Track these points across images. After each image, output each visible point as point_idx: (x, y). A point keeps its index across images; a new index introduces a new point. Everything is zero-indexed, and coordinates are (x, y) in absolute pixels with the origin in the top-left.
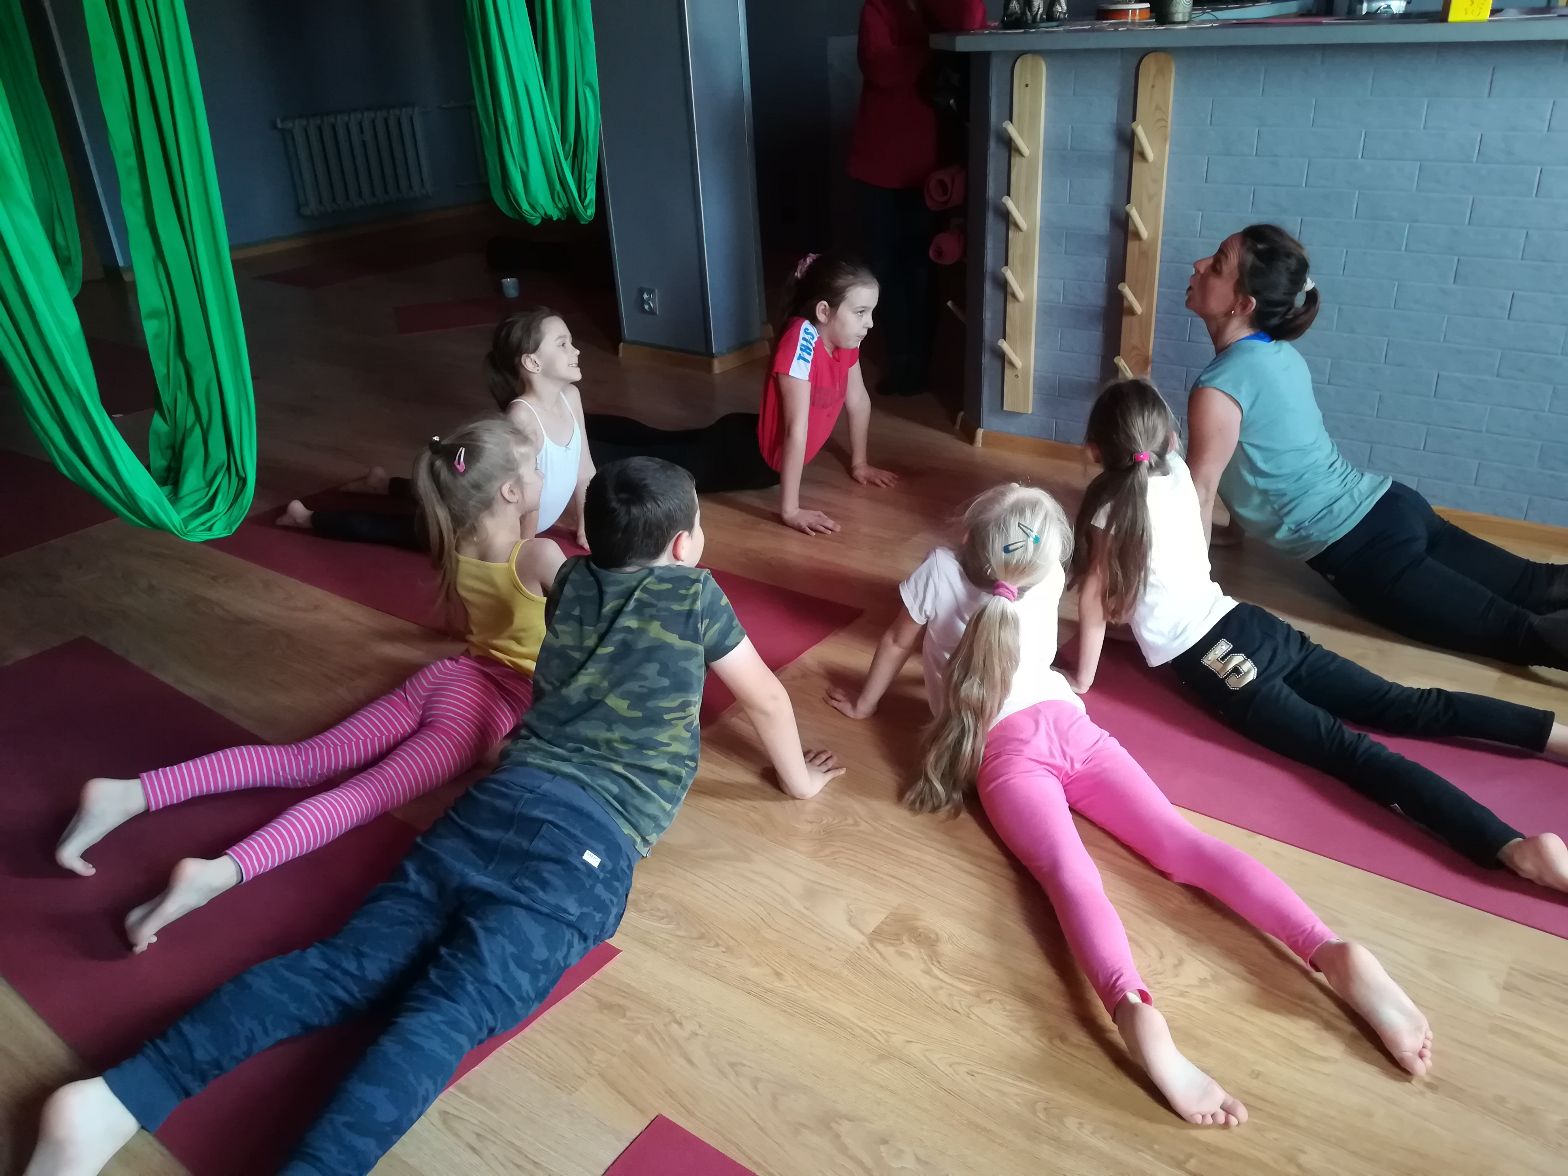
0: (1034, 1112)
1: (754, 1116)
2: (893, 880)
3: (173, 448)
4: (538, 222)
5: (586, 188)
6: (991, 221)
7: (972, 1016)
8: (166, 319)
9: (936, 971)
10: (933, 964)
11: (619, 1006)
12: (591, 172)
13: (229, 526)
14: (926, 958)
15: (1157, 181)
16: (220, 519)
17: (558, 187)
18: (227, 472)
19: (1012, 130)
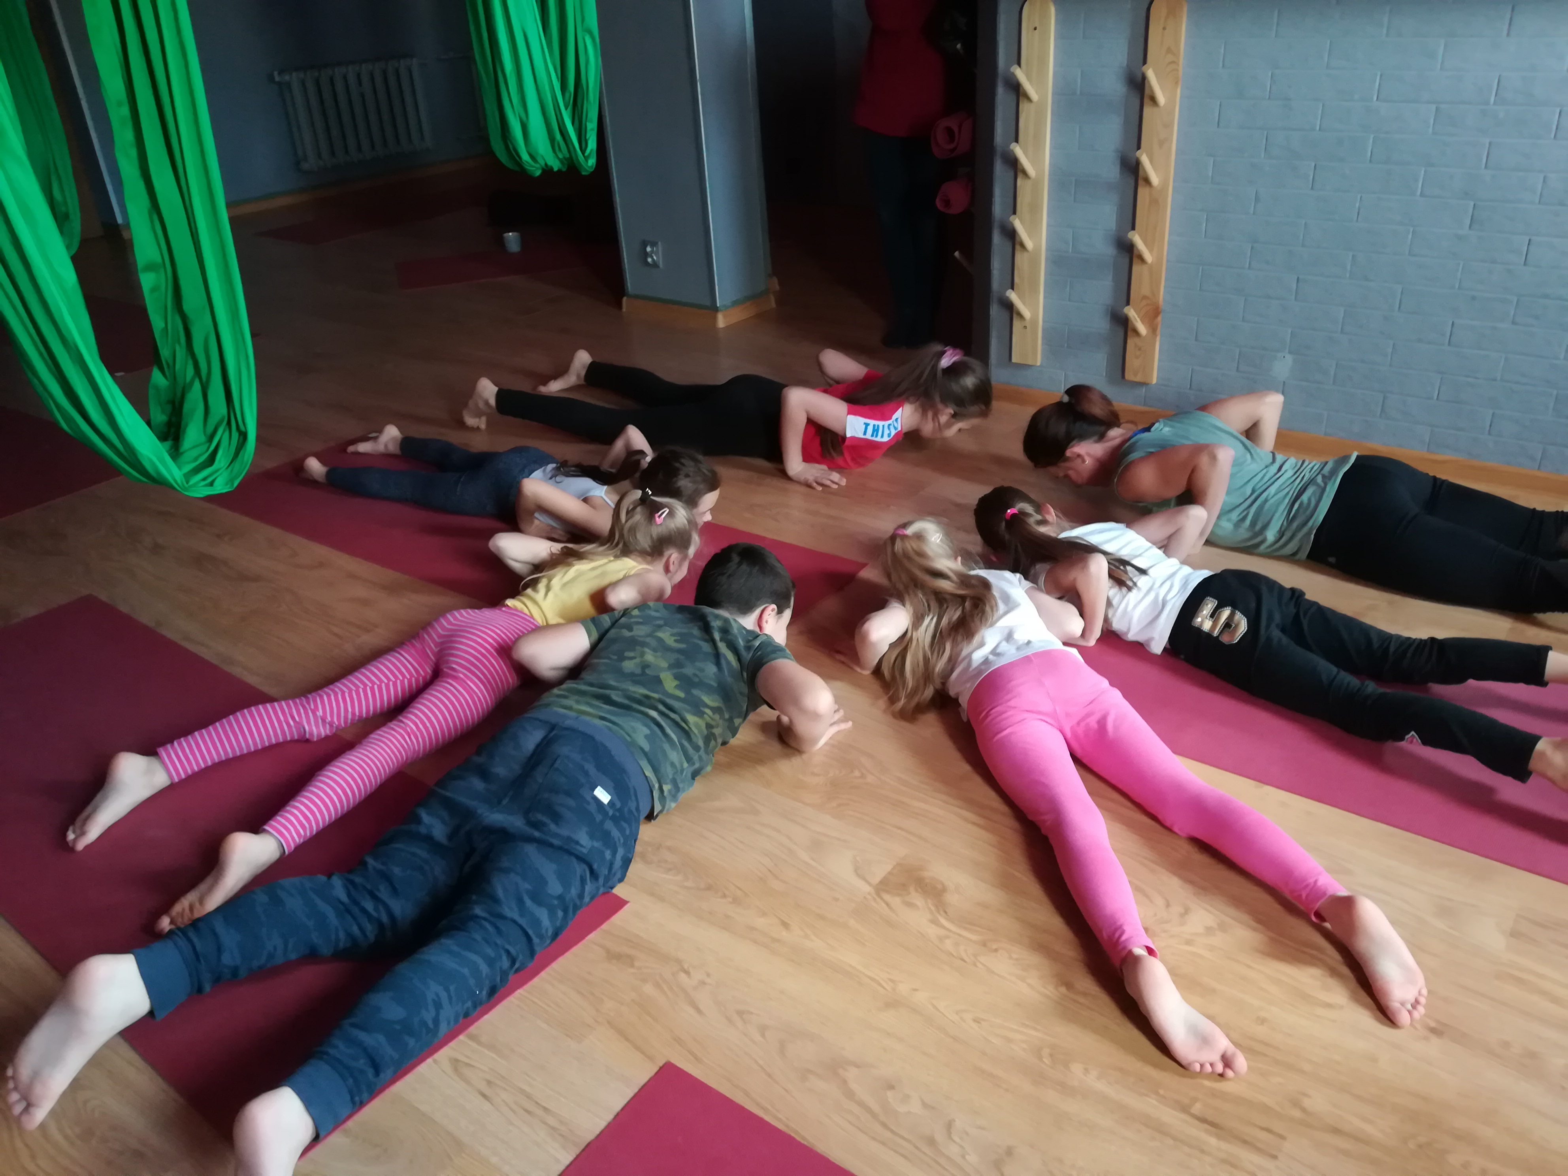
0: (1040, 1058)
1: (761, 1062)
2: (899, 831)
3: (172, 402)
4: (538, 173)
5: (587, 138)
6: (999, 169)
7: (978, 964)
8: (162, 270)
9: (943, 921)
10: (940, 914)
11: (628, 956)
12: (591, 121)
13: (231, 481)
14: (933, 908)
15: (1168, 126)
16: (221, 474)
17: (558, 136)
18: (227, 427)
19: (1020, 74)
